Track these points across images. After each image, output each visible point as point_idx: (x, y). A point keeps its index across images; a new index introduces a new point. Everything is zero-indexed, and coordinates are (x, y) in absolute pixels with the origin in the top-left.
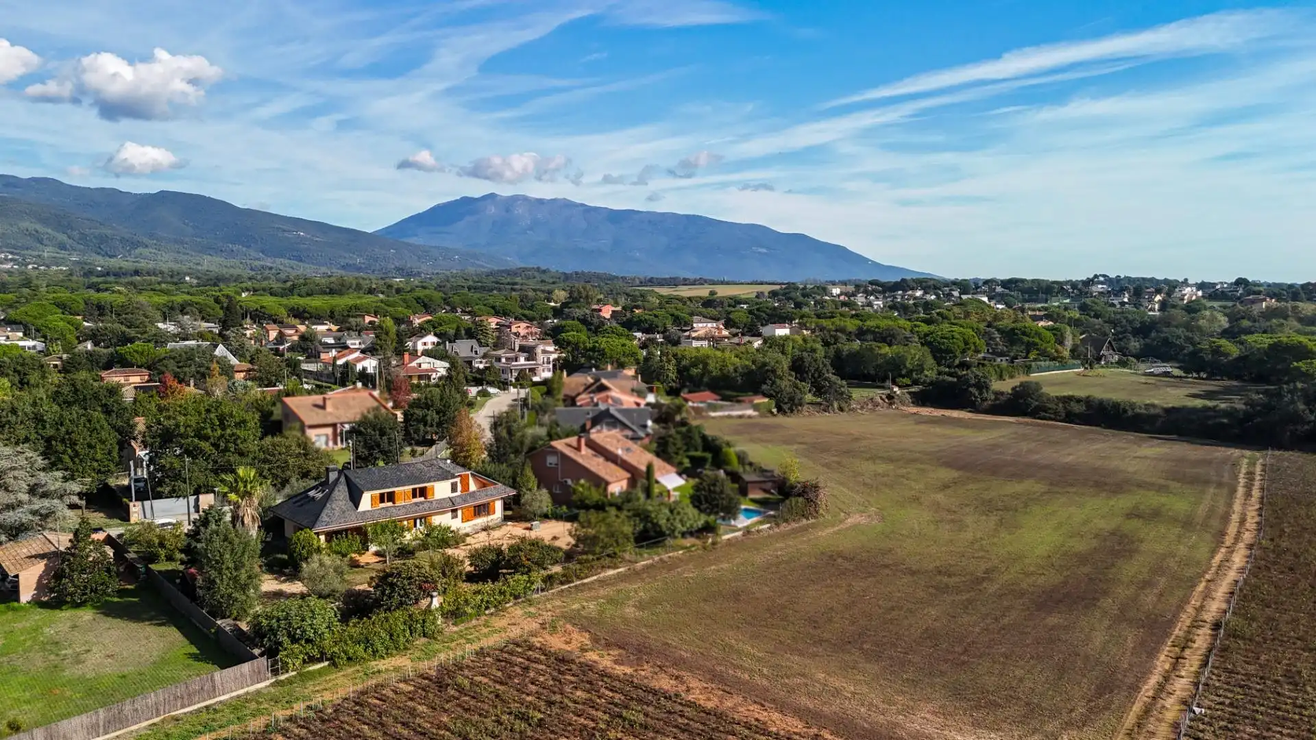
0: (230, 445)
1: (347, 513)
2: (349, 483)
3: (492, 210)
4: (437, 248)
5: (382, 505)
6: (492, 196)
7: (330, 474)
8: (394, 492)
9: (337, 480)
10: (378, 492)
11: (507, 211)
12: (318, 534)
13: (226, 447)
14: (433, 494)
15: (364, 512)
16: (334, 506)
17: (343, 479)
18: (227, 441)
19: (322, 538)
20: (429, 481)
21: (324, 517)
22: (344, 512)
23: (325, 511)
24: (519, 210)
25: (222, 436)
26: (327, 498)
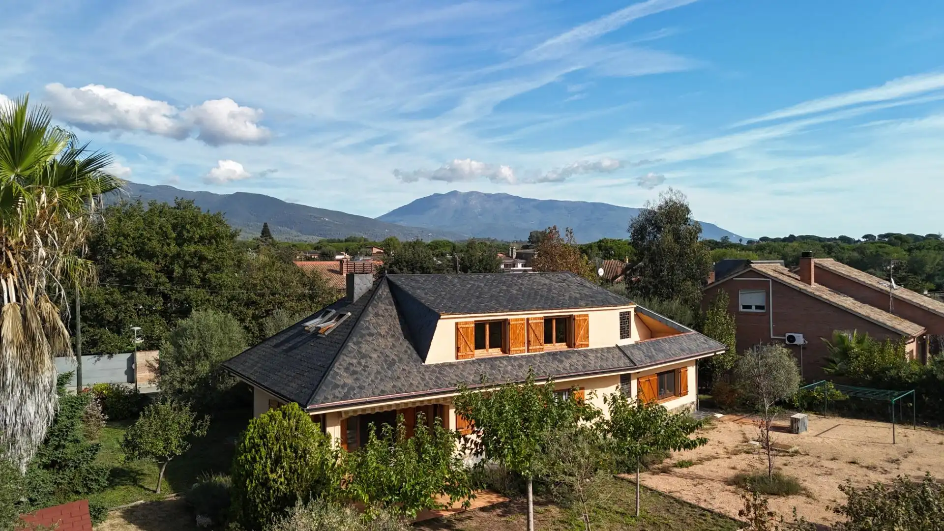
0: (190, 271)
1: (398, 368)
2: (400, 298)
3: (454, 201)
4: (417, 228)
5: (480, 354)
6: (454, 193)
7: (357, 279)
8: (506, 322)
9: (371, 294)
10: (470, 319)
11: (465, 202)
12: (322, 421)
13: (184, 274)
14: (586, 336)
15: (441, 367)
16: (365, 348)
17: (384, 291)
18: (186, 265)
19: (335, 432)
20: (577, 306)
21: (340, 374)
22: (392, 364)
23: (345, 360)
24: (473, 202)
25: (178, 255)
26: (349, 330)
